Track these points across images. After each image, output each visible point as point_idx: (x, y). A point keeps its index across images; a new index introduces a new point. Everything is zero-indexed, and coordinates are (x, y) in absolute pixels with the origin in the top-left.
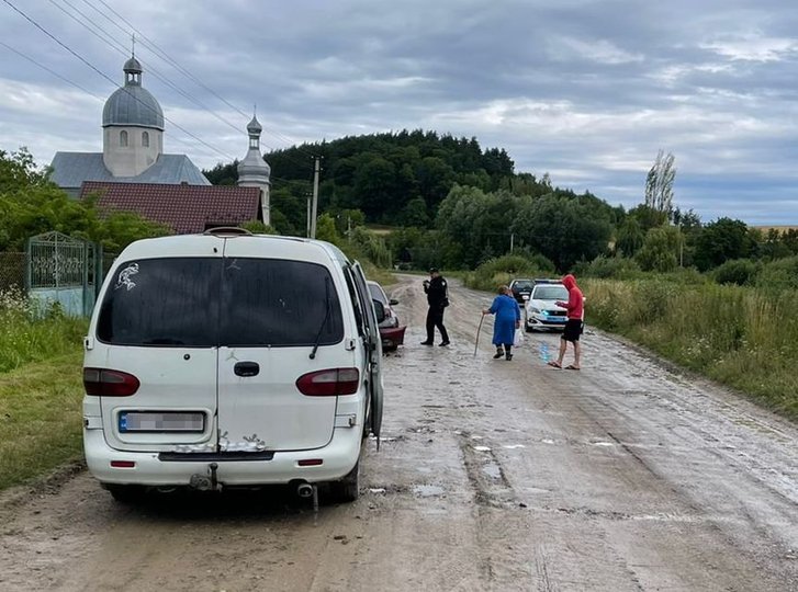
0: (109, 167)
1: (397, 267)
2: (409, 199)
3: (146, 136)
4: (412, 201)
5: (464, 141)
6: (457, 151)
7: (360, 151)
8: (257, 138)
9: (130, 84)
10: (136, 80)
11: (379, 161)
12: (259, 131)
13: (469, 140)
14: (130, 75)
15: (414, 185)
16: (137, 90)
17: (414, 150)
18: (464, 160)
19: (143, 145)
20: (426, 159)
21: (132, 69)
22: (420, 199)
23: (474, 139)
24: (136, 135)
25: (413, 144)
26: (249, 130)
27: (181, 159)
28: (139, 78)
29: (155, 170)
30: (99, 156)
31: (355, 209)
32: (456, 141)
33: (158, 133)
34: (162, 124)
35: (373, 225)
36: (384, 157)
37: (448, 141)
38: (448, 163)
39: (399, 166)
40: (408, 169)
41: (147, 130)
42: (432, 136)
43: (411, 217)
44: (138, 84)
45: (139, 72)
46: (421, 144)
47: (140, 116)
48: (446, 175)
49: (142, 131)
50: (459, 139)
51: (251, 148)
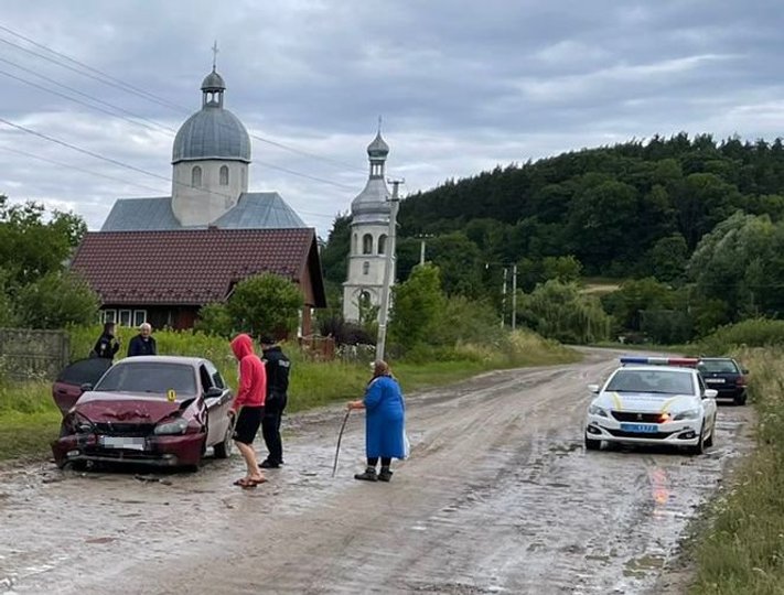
0: (177, 215)
1: (621, 339)
2: (657, 238)
3: (224, 171)
4: (662, 241)
5: (762, 145)
6: (746, 162)
7: (582, 173)
8: (382, 163)
9: (208, 106)
10: (216, 100)
11: (613, 184)
12: (385, 153)
13: (771, 143)
14: (209, 94)
15: (670, 217)
16: (216, 113)
17: (672, 164)
18: (758, 175)
19: (221, 183)
20: (692, 175)
21: (213, 86)
22: (677, 236)
23: (778, 141)
24: (212, 171)
25: (672, 155)
26: (370, 153)
27: (271, 199)
28: (220, 98)
29: (235, 214)
30: (167, 201)
31: (566, 256)
32: (748, 147)
33: (243, 165)
34: (248, 154)
35: (596, 279)
36: (620, 180)
37: (733, 147)
38: (729, 179)
39: (645, 188)
40: (659, 192)
41: (227, 164)
42: (705, 142)
43: (660, 264)
44: (218, 105)
45: (220, 90)
46: (683, 155)
47: (217, 146)
48: (725, 199)
49: (221, 164)
50: (753, 143)
51: (372, 177)
